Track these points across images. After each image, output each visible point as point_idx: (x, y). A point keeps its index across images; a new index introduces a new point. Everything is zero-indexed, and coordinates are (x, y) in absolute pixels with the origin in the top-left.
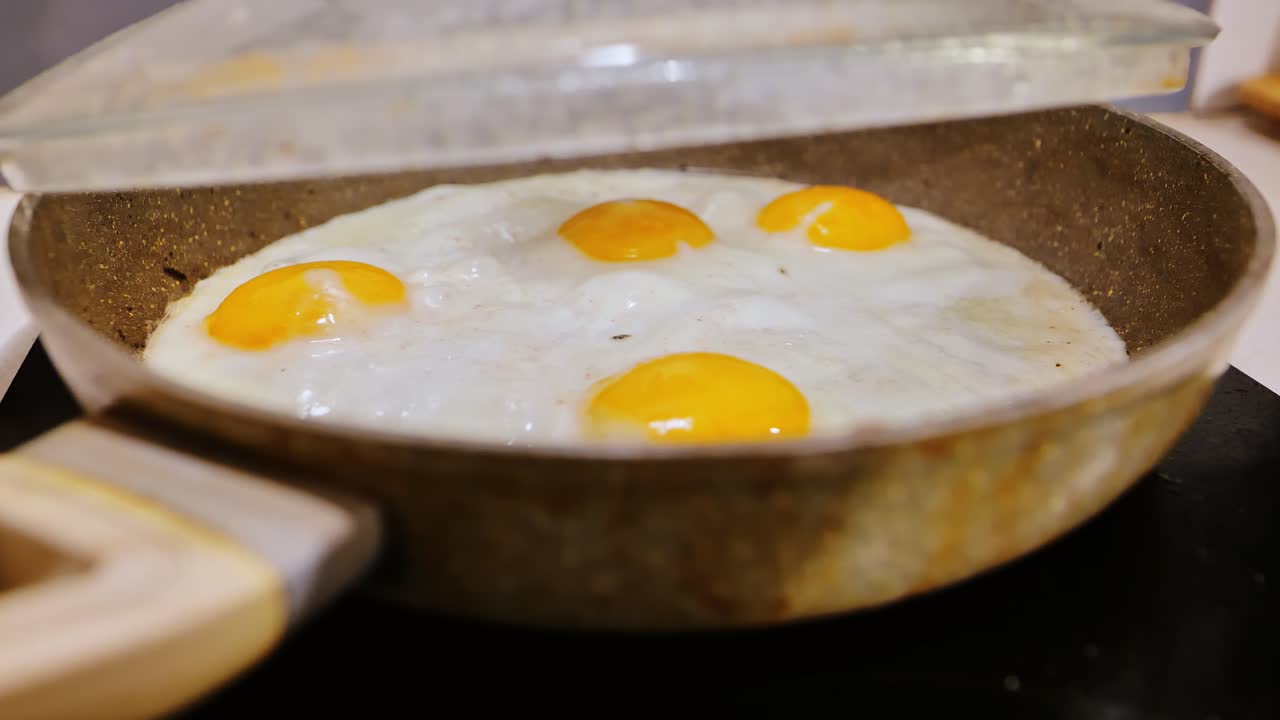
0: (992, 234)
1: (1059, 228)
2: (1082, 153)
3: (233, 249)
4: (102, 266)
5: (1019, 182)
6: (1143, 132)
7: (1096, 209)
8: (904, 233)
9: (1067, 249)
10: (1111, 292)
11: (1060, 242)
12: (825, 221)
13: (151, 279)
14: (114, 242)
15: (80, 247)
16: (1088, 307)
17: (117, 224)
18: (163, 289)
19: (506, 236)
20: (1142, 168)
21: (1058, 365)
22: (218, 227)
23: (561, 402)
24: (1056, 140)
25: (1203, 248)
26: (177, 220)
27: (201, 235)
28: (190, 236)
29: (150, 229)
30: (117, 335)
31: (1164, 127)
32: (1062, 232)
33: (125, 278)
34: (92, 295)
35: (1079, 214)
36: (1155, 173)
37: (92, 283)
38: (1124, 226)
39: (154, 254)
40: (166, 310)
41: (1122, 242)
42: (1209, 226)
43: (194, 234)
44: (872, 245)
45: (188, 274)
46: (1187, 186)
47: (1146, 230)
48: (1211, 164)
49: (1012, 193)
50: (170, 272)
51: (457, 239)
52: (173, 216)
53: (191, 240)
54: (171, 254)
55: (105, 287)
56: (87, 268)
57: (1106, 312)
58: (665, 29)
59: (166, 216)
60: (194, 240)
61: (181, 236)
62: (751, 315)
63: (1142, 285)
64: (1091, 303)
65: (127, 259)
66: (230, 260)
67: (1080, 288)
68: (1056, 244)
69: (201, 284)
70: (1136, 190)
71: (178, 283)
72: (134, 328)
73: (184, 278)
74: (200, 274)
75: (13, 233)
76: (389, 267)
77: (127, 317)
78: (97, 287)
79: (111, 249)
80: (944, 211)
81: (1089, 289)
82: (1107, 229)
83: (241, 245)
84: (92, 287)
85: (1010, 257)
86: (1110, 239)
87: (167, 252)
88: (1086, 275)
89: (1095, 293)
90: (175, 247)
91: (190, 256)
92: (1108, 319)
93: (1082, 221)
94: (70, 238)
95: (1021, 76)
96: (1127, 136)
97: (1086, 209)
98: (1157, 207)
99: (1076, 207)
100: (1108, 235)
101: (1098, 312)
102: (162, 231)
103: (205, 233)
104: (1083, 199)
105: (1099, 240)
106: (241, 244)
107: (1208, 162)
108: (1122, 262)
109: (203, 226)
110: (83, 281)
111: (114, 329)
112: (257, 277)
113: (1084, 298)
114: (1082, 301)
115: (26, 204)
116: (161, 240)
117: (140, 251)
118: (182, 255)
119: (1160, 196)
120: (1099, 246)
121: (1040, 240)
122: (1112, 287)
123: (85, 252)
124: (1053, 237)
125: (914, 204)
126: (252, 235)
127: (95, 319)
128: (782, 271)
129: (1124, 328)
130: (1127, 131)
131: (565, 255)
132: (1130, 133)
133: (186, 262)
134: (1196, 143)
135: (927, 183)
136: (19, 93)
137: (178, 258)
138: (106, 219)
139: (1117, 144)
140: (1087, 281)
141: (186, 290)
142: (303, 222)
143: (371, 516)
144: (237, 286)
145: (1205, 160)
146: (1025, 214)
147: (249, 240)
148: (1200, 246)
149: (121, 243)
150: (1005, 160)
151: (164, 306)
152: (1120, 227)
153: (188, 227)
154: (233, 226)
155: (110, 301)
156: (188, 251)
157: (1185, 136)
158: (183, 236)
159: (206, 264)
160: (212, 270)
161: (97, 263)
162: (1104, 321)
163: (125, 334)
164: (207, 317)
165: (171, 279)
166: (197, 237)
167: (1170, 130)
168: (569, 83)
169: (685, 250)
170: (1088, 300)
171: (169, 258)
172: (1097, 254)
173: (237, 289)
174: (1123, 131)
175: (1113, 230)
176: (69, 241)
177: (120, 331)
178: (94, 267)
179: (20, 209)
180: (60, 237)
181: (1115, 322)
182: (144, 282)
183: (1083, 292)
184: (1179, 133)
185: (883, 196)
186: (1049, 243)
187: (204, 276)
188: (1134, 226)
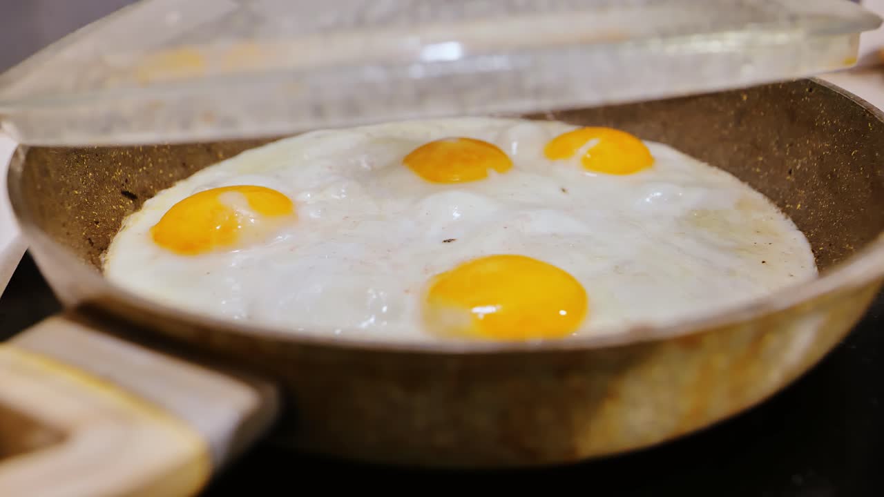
0: (712, 161)
1: (761, 159)
2: (777, 106)
3: (171, 175)
4: (76, 192)
5: (731, 125)
6: (821, 91)
7: (787, 145)
8: (650, 161)
9: (766, 173)
10: (799, 206)
11: (760, 168)
12: (593, 153)
13: (112, 200)
14: (85, 174)
15: (60, 180)
16: (781, 216)
17: (87, 161)
18: (121, 207)
19: (365, 165)
20: (821, 117)
21: (763, 262)
22: (160, 160)
23: (407, 291)
24: (758, 95)
25: (868, 177)
26: (130, 156)
27: (147, 166)
28: (140, 168)
29: (111, 163)
30: (87, 242)
31: (838, 88)
32: (762, 161)
33: (94, 200)
34: (69, 213)
35: (775, 149)
36: (832, 122)
37: (69, 205)
38: (808, 158)
39: (114, 182)
40: (123, 222)
41: (807, 169)
42: (873, 162)
43: (143, 166)
44: (626, 170)
45: (139, 195)
46: (855, 131)
47: (825, 161)
48: (874, 116)
49: (726, 132)
50: (126, 194)
51: (330, 168)
52: (127, 153)
53: (140, 170)
54: (126, 181)
55: (78, 207)
56: (66, 194)
57: (795, 221)
58: (487, 31)
59: (122, 154)
60: (143, 169)
61: (133, 168)
62: (541, 223)
63: (823, 201)
64: (784, 214)
65: (95, 187)
66: (168, 184)
67: (777, 202)
68: (758, 170)
69: (148, 202)
70: (817, 133)
71: (131, 202)
72: (100, 236)
73: (136, 198)
74: (147, 194)
75: (10, 173)
76: (282, 189)
77: (95, 229)
78: (73, 208)
79: (83, 178)
80: (678, 145)
81: (782, 203)
82: (795, 161)
83: (177, 173)
84: (69, 208)
85: (725, 180)
86: (798, 167)
87: (124, 179)
88: (781, 193)
89: (787, 206)
90: (129, 176)
91: (140, 182)
92: (798, 226)
93: (777, 154)
94: (53, 173)
95: (747, 60)
96: (810, 94)
97: (780, 145)
98: (833, 145)
99: (773, 143)
100: (796, 164)
101: (790, 220)
102: (120, 164)
103: (151, 165)
104: (777, 138)
105: (790, 168)
106: (176, 171)
107: (870, 115)
108: (807, 184)
109: (150, 159)
110: (62, 204)
111: (85, 238)
112: (188, 198)
113: (780, 210)
114: (778, 212)
115: (20, 151)
116: (119, 171)
117: (104, 180)
118: (134, 181)
119: (835, 137)
120: (790, 172)
121: (747, 167)
122: (800, 202)
123: (64, 183)
124: (756, 164)
125: (656, 139)
126: (184, 165)
127: (71, 232)
128: (564, 190)
129: (810, 233)
130: (810, 90)
131: (409, 179)
132: (813, 92)
133: (137, 185)
134: (862, 100)
135: (664, 125)
136: (14, 72)
137: (131, 183)
138: (79, 157)
139: (803, 100)
140: (781, 197)
141: (137, 207)
142: (221, 155)
143: (272, 392)
144: (173, 204)
145: (869, 112)
146: (735, 148)
147: (182, 169)
148: (866, 175)
149: (90, 174)
150: (721, 109)
151: (122, 218)
152: (805, 159)
153: (138, 160)
154: (170, 159)
155: (82, 218)
156: (138, 179)
157: (854, 95)
158: (135, 167)
159: (152, 187)
160: (156, 191)
161: (73, 189)
162: (794, 226)
163: (93, 241)
164: (152, 227)
165: (126, 199)
166: (145, 168)
167: (843, 91)
168: (417, 72)
169: (493, 174)
170: (783, 211)
171: (125, 183)
172: (788, 178)
173: (174, 206)
174: (807, 90)
175: (800, 161)
176: (53, 176)
177: (89, 239)
178: (70, 193)
179: (16, 154)
180: (46, 173)
181: (802, 228)
182: (107, 202)
183: (779, 206)
184: (849, 93)
185: (632, 133)
186: (753, 169)
187: (151, 196)
188: (816, 159)
